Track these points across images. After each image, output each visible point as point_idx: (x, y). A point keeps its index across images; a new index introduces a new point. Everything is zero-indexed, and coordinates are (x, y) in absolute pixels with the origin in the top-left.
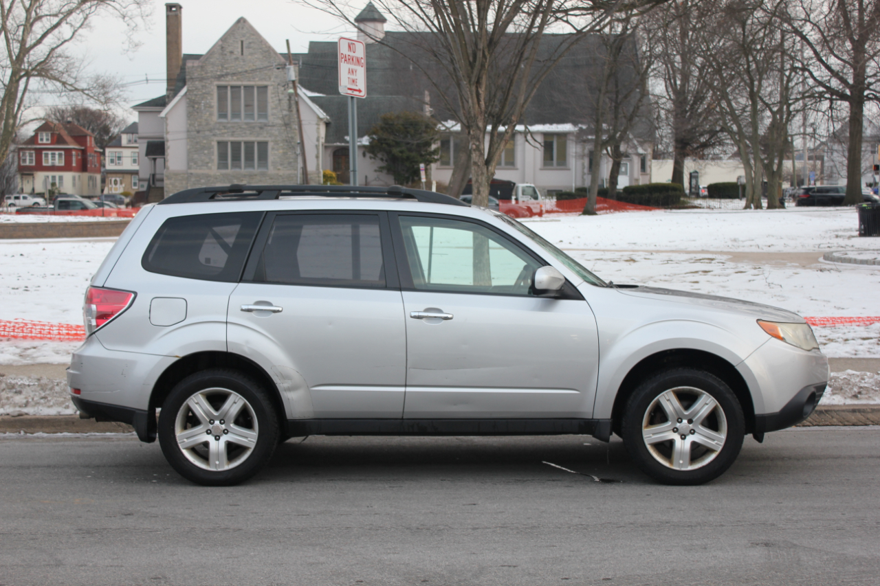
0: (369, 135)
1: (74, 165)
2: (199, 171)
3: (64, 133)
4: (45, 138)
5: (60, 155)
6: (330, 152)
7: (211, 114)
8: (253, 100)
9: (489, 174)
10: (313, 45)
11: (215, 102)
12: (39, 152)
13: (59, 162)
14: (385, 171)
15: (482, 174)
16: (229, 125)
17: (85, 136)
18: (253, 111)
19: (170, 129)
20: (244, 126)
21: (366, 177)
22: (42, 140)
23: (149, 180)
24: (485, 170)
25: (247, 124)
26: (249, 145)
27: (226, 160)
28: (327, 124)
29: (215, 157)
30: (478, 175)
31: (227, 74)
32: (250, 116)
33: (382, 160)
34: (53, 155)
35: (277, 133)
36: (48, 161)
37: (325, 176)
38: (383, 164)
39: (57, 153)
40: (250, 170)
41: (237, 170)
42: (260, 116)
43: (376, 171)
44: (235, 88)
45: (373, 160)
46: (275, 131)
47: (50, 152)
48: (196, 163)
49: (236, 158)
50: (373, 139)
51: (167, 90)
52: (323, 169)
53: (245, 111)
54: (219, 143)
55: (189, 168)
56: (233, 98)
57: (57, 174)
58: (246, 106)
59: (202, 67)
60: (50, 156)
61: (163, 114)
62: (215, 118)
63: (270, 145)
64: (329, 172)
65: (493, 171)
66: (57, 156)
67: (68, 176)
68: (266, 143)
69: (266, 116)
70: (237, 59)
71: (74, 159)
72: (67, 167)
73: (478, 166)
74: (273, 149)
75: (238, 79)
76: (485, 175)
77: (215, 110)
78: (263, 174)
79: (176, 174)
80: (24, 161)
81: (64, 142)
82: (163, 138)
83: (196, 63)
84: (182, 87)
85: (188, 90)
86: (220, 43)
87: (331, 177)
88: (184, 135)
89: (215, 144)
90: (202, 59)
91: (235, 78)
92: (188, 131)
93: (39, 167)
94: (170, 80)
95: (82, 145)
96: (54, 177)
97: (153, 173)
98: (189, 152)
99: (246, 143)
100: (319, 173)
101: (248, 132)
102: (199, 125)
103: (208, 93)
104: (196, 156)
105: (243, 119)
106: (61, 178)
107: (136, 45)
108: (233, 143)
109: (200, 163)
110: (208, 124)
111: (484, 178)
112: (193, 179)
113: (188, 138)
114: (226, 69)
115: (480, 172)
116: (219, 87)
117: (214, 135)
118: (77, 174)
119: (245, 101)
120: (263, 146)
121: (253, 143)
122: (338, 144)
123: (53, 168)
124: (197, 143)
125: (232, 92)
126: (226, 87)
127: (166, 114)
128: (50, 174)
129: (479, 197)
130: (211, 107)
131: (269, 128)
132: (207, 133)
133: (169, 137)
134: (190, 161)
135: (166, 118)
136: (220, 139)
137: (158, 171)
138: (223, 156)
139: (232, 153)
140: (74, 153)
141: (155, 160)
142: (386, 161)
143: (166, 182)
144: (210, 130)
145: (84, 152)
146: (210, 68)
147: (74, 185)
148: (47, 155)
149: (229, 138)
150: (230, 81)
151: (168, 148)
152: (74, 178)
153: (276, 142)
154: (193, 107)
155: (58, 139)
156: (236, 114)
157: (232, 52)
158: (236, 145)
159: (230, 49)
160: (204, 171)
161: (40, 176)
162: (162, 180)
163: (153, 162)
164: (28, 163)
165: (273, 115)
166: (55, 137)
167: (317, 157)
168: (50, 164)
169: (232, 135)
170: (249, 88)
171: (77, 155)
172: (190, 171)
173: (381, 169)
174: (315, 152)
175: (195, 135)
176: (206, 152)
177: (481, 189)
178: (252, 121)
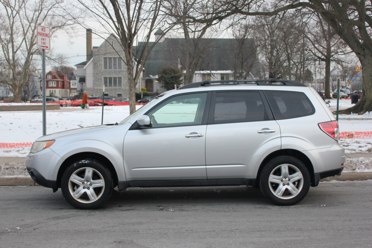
0: (158, 75)
1: (60, 86)
2: (97, 88)
3: (57, 76)
4: (50, 77)
5: (55, 83)
6: (144, 81)
7: (102, 68)
8: (116, 63)
9: (135, 83)
11: (103, 63)
12: (47, 82)
13: (54, 85)
14: (164, 88)
15: (132, 83)
16: (108, 71)
17: (63, 76)
18: (116, 66)
19: (87, 73)
20: (113, 72)
21: (157, 90)
22: (48, 77)
23: (80, 91)
24: (133, 81)
25: (114, 71)
26: (115, 78)
28: (144, 71)
29: (103, 82)
30: (130, 84)
31: (107, 54)
32: (116, 68)
33: (163, 83)
34: (52, 83)
35: (125, 74)
37: (142, 89)
38: (163, 85)
39: (54, 82)
40: (115, 87)
41: (111, 87)
42: (119, 68)
43: (160, 87)
44: (110, 58)
45: (159, 84)
46: (124, 73)
47: (51, 82)
48: (96, 85)
49: (110, 83)
50: (159, 76)
51: (87, 59)
52: (141, 87)
53: (114, 66)
54: (105, 78)
55: (94, 86)
56: (109, 62)
57: (54, 89)
58: (114, 64)
59: (98, 51)
60: (51, 83)
61: (84, 68)
62: (103, 69)
63: (123, 78)
64: (144, 88)
65: (136, 82)
66: (54, 83)
67: (57, 90)
69: (121, 68)
71: (60, 84)
72: (57, 87)
73: (131, 80)
74: (123, 80)
75: (111, 55)
76: (133, 83)
77: (103, 66)
78: (120, 89)
79: (89, 89)
81: (56, 78)
82: (85, 76)
83: (96, 50)
84: (91, 58)
85: (93, 59)
86: (105, 42)
87: (144, 90)
88: (92, 75)
89: (103, 78)
90: (98, 48)
91: (110, 55)
92: (93, 74)
93: (48, 87)
94: (88, 56)
95: (62, 79)
96: (53, 91)
97: (82, 88)
98: (94, 81)
99: (114, 78)
100: (140, 88)
101: (114, 74)
102: (97, 72)
103: (100, 60)
104: (96, 83)
105: (113, 69)
106: (55, 91)
107: (72, 43)
109: (98, 85)
110: (100, 71)
111: (133, 85)
112: (95, 91)
113: (94, 76)
114: (107, 51)
115: (131, 82)
116: (104, 58)
117: (103, 75)
118: (61, 90)
119: (114, 62)
120: (120, 78)
121: (116, 78)
122: (147, 78)
123: (52, 87)
124: (97, 78)
125: (109, 60)
126: (107, 58)
127: (86, 68)
128: (51, 90)
129: (131, 92)
130: (101, 65)
131: (122, 72)
132: (100, 74)
133: (87, 76)
134: (94, 84)
135: (85, 69)
136: (105, 76)
137: (83, 88)
138: (106, 83)
139: (109, 81)
140: (60, 82)
141: (82, 84)
142: (164, 84)
144: (101, 73)
145: (63, 82)
146: (101, 51)
147: (60, 93)
148: (50, 83)
149: (108, 76)
150: (108, 56)
151: (87, 80)
152: (60, 91)
153: (124, 77)
154: (95, 65)
156: (110, 68)
158: (110, 79)
159: (108, 44)
160: (99, 88)
161: (48, 90)
163: (81, 84)
165: (123, 68)
166: (53, 76)
167: (139, 83)
168: (51, 86)
169: (109, 75)
170: (115, 58)
171: (61, 83)
172: (94, 88)
173: (162, 87)
175: (96, 75)
176: (100, 81)
177: (132, 89)
178: (116, 70)
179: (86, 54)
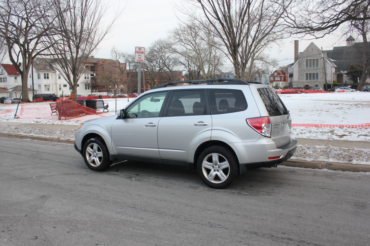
0: (347, 70)
1: (282, 80)
2: (301, 81)
3: (281, 73)
4: (276, 74)
5: (279, 78)
6: (336, 75)
7: (304, 67)
8: (315, 63)
10: (334, 48)
11: (305, 64)
12: (274, 77)
13: (279, 79)
16: (309, 69)
17: (285, 73)
18: (315, 65)
19: (294, 71)
23: (289, 83)
26: (314, 74)
27: (308, 78)
28: (336, 68)
29: (305, 77)
31: (308, 57)
32: (314, 67)
33: (350, 77)
34: (278, 78)
36: (276, 79)
38: (350, 78)
40: (314, 80)
41: (310, 80)
42: (316, 67)
43: (348, 80)
45: (348, 77)
46: (320, 70)
48: (300, 79)
51: (294, 61)
54: (306, 74)
55: (299, 80)
57: (278, 82)
58: (313, 64)
61: (292, 67)
62: (305, 67)
63: (319, 74)
64: (335, 80)
67: (281, 83)
68: (318, 73)
69: (318, 67)
70: (311, 53)
71: (282, 78)
72: (281, 81)
74: (320, 75)
75: (311, 58)
77: (305, 66)
78: (317, 81)
79: (295, 82)
80: (271, 79)
81: (280, 75)
83: (301, 54)
84: (297, 60)
85: (299, 61)
86: (307, 49)
87: (335, 82)
88: (298, 72)
89: (305, 74)
90: (303, 53)
93: (274, 81)
94: (295, 59)
95: (284, 75)
96: (278, 83)
98: (299, 76)
99: (313, 73)
100: (332, 80)
101: (313, 71)
102: (301, 69)
103: (304, 62)
104: (300, 77)
105: (312, 68)
106: (279, 83)
108: (309, 74)
109: (301, 79)
110: (303, 69)
112: (299, 83)
113: (299, 72)
114: (308, 55)
116: (306, 60)
118: (283, 82)
119: (313, 63)
120: (317, 74)
121: (314, 73)
122: (338, 73)
124: (301, 74)
125: (309, 61)
128: (277, 82)
130: (304, 65)
133: (294, 72)
134: (299, 78)
135: (293, 68)
136: (306, 73)
137: (292, 81)
138: (307, 77)
139: (309, 76)
141: (291, 78)
143: (293, 83)
144: (304, 70)
145: (285, 77)
146: (304, 56)
147: (282, 85)
148: (276, 78)
149: (308, 72)
150: (309, 58)
151: (294, 75)
152: (282, 83)
153: (320, 73)
154: (300, 65)
155: (279, 74)
156: (310, 66)
157: (309, 51)
158: (310, 74)
159: (309, 50)
160: (302, 81)
161: (274, 83)
162: (292, 83)
164: (272, 80)
165: (320, 66)
167: (331, 76)
168: (277, 80)
169: (309, 72)
170: (314, 60)
171: (283, 78)
173: (350, 79)
174: (331, 75)
175: (300, 71)
176: (303, 76)
179: (294, 58)
